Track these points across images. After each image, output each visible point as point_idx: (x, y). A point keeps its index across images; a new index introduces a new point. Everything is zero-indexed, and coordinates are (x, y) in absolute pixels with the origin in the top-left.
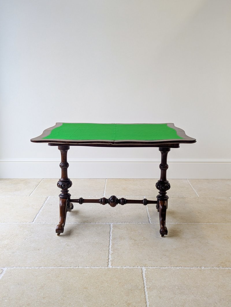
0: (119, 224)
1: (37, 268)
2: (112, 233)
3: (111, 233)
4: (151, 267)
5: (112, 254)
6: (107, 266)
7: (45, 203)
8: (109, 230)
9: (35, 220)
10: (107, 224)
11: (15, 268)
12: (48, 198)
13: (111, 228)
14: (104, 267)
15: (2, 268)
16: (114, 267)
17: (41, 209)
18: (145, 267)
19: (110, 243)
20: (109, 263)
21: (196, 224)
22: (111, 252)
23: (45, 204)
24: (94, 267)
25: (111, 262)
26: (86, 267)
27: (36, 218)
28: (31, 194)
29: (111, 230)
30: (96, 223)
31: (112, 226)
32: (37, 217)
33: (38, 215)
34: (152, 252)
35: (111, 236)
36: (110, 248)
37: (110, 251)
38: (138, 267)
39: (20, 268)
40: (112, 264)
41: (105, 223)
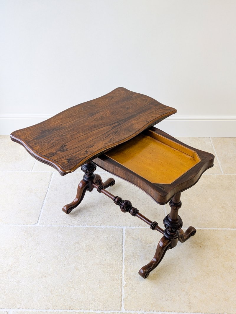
0: (133, 228)
1: (45, 311)
2: (125, 245)
3: (123, 246)
4: (169, 312)
5: (126, 286)
6: (120, 309)
7: (50, 185)
8: (122, 240)
9: (40, 218)
10: (119, 227)
11: (21, 310)
12: (53, 175)
13: (124, 235)
14: (117, 312)
15: (8, 310)
16: (128, 312)
17: (46, 198)
18: (161, 311)
19: (123, 266)
20: (123, 303)
21: (219, 229)
22: (124, 282)
23: (49, 187)
24: (106, 310)
25: (124, 302)
26: (98, 310)
27: (41, 216)
28: (34, 167)
29: (124, 239)
30: (107, 226)
31: (124, 232)
32: (41, 213)
33: (43, 207)
34: (169, 285)
35: (124, 251)
36: (123, 276)
37: (123, 279)
38: (153, 311)
39: (26, 310)
40: (125, 305)
41: (116, 227)
